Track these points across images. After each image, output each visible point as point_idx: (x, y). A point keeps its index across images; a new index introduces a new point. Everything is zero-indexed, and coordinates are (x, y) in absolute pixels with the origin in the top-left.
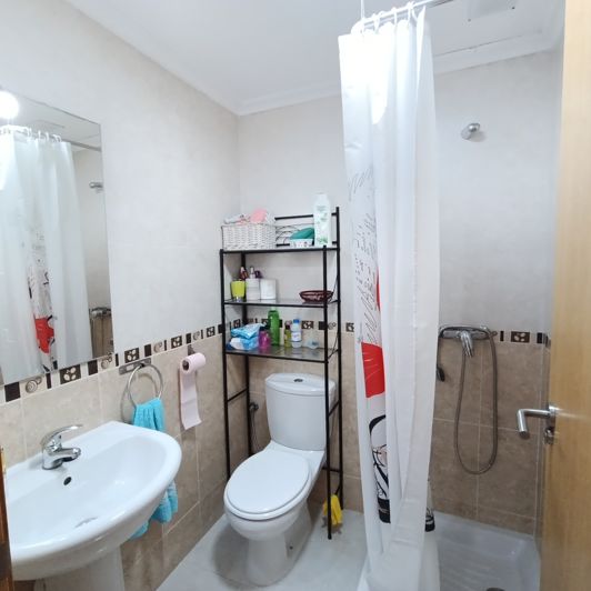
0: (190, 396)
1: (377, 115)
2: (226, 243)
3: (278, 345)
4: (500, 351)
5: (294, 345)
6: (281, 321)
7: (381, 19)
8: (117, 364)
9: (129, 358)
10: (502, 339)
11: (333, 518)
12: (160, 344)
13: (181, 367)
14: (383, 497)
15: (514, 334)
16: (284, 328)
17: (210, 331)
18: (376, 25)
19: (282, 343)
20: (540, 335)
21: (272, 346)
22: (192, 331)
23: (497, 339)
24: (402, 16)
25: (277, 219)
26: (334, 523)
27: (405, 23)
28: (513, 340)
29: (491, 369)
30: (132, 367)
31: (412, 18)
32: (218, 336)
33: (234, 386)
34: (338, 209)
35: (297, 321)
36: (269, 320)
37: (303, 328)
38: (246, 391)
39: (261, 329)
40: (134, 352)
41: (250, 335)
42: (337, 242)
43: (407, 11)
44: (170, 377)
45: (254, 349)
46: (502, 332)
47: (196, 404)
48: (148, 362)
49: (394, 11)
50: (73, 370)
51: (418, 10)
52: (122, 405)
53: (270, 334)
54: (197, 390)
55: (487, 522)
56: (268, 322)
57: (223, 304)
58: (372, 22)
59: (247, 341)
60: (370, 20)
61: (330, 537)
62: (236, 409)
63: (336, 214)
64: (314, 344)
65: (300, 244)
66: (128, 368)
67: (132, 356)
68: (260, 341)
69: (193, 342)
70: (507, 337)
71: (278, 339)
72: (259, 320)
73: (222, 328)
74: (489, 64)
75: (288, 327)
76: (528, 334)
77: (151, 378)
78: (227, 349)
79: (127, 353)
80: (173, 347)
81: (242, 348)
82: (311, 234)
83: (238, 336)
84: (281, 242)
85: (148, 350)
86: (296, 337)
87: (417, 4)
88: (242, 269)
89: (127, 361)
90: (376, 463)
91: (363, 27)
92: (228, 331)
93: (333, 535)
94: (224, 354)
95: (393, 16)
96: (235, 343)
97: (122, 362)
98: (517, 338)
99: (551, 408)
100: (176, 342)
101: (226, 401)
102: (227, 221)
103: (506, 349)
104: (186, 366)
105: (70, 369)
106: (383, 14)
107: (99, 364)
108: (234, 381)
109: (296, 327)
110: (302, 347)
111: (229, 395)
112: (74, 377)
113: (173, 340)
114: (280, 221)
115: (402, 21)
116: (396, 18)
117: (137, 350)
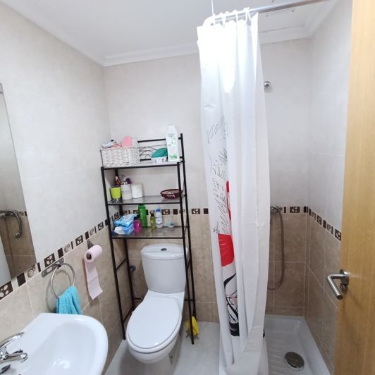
0: (93, 276)
1: (228, 87)
2: (105, 162)
3: (147, 227)
4: (284, 219)
5: (158, 226)
6: (147, 211)
7: (227, 17)
8: (40, 271)
9: (48, 263)
10: (285, 212)
11: (194, 331)
12: (68, 246)
13: (86, 258)
14: (234, 322)
15: (291, 208)
16: (150, 215)
17: (100, 226)
18: (224, 20)
19: (149, 225)
20: (305, 208)
21: (143, 229)
22: (88, 230)
23: (282, 211)
24: (242, 16)
25: (139, 142)
26: (195, 334)
27: (243, 23)
28: (291, 212)
29: (280, 229)
30: (51, 269)
31: (248, 20)
32: (106, 227)
33: (119, 258)
34: (182, 135)
35: (158, 210)
36: (139, 211)
37: (163, 214)
38: (126, 259)
39: (135, 218)
40: (51, 258)
41: (128, 223)
42: (183, 157)
43: (245, 13)
44: (78, 267)
45: (131, 233)
46: (285, 208)
47: (97, 280)
48: (62, 261)
49: (235, 12)
50: (6, 288)
51: (253, 14)
52: (47, 299)
53: (141, 220)
54: (97, 269)
55: (279, 314)
56: (138, 212)
57: (107, 205)
58: (221, 18)
59: (126, 229)
60: (218, 17)
61: (193, 343)
62: (122, 273)
63: (181, 138)
64: (172, 224)
65: (159, 161)
66: (48, 271)
67: (50, 261)
68: (135, 226)
69: (90, 237)
70: (288, 210)
71: (146, 223)
72: (132, 211)
73: (108, 222)
74: (274, 43)
75: (152, 215)
76: (299, 208)
77: (65, 272)
78: (112, 235)
79: (46, 260)
80: (77, 244)
81: (123, 233)
82: (164, 153)
83: (119, 225)
84: (143, 157)
85: (61, 253)
86: (159, 221)
87: (251, 10)
88: (117, 178)
89: (46, 265)
90: (228, 304)
91: (214, 22)
92: (111, 223)
93: (195, 341)
94: (111, 239)
95: (235, 16)
96: (118, 230)
97: (43, 268)
98: (293, 210)
99: (345, 273)
100: (79, 240)
101: (115, 270)
102: (104, 146)
103: (287, 217)
104: (89, 257)
105: (3, 287)
106: (228, 14)
107: (26, 275)
108: (118, 255)
109: (158, 214)
110: (163, 227)
111: (117, 266)
112: (7, 292)
113: (77, 240)
114: (141, 143)
115: (241, 21)
116: (237, 17)
117: (53, 255)
